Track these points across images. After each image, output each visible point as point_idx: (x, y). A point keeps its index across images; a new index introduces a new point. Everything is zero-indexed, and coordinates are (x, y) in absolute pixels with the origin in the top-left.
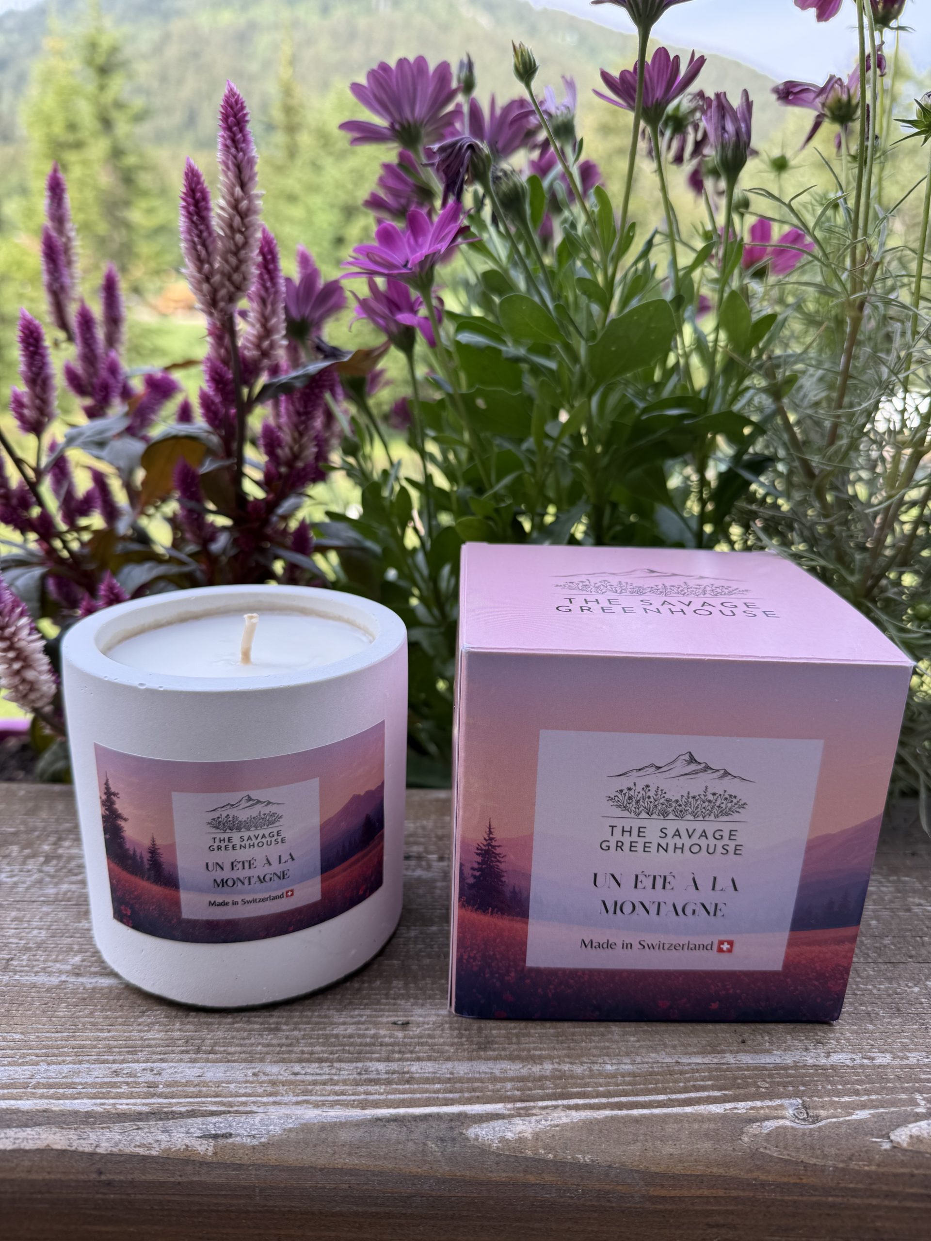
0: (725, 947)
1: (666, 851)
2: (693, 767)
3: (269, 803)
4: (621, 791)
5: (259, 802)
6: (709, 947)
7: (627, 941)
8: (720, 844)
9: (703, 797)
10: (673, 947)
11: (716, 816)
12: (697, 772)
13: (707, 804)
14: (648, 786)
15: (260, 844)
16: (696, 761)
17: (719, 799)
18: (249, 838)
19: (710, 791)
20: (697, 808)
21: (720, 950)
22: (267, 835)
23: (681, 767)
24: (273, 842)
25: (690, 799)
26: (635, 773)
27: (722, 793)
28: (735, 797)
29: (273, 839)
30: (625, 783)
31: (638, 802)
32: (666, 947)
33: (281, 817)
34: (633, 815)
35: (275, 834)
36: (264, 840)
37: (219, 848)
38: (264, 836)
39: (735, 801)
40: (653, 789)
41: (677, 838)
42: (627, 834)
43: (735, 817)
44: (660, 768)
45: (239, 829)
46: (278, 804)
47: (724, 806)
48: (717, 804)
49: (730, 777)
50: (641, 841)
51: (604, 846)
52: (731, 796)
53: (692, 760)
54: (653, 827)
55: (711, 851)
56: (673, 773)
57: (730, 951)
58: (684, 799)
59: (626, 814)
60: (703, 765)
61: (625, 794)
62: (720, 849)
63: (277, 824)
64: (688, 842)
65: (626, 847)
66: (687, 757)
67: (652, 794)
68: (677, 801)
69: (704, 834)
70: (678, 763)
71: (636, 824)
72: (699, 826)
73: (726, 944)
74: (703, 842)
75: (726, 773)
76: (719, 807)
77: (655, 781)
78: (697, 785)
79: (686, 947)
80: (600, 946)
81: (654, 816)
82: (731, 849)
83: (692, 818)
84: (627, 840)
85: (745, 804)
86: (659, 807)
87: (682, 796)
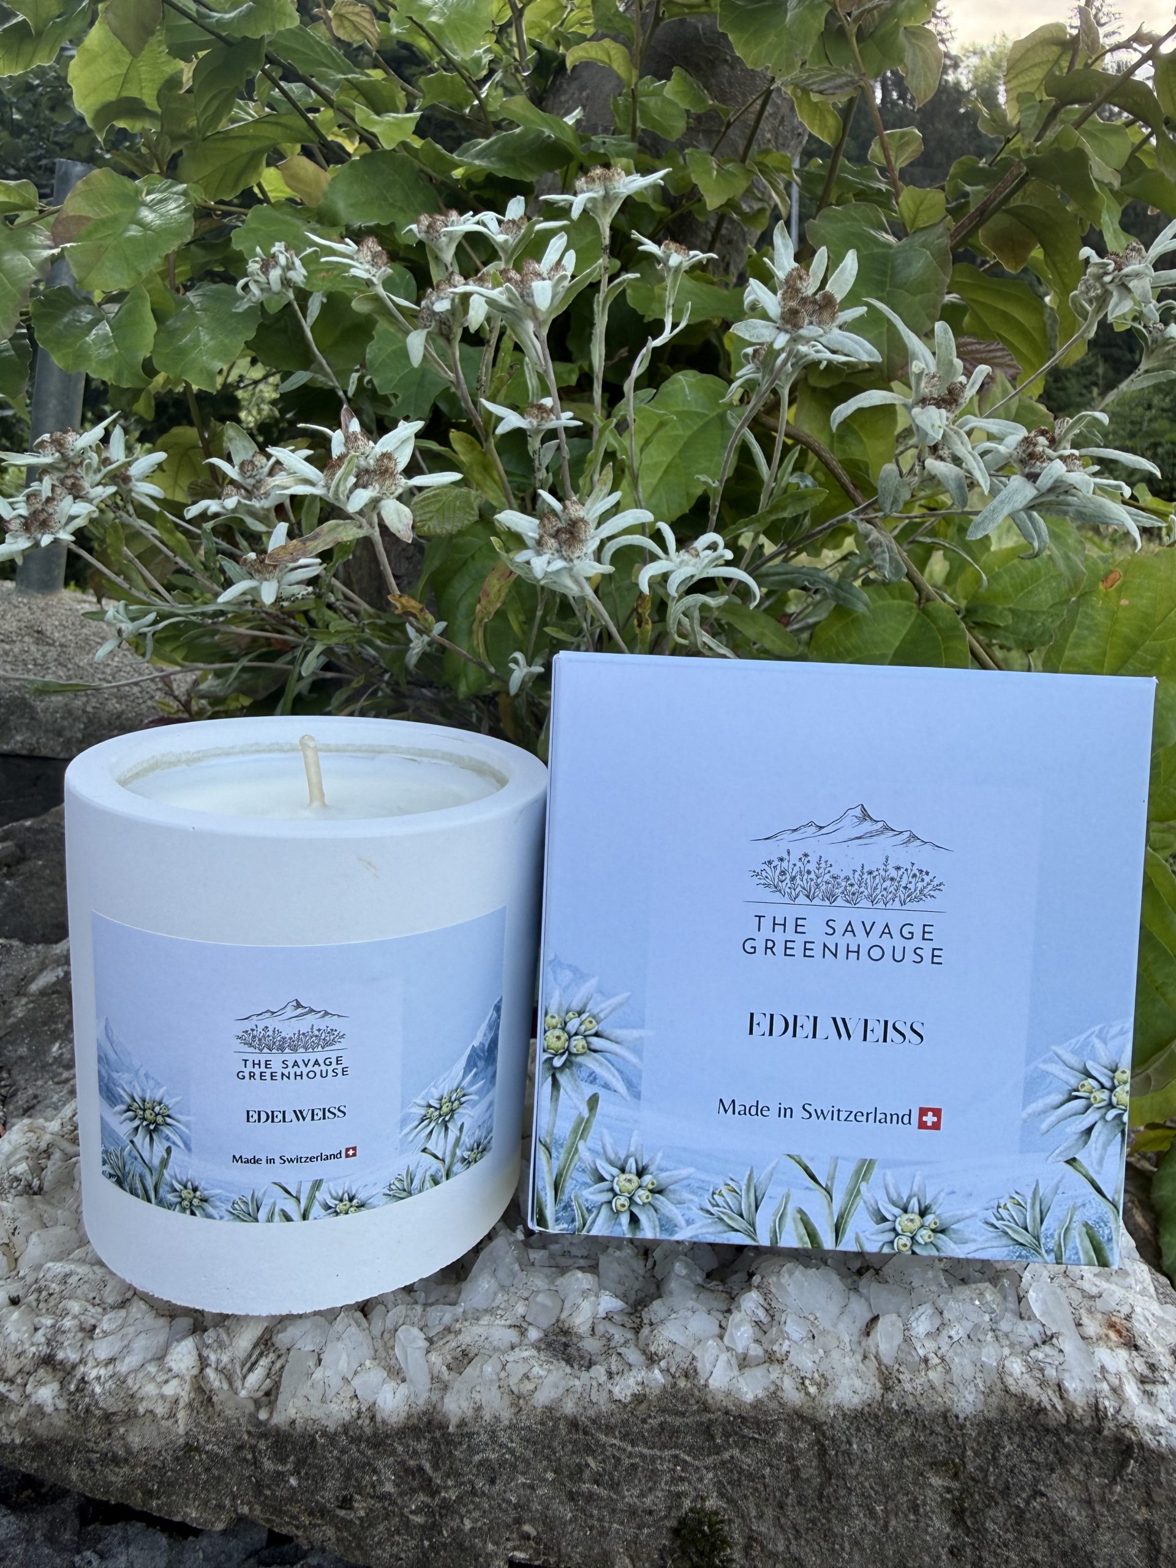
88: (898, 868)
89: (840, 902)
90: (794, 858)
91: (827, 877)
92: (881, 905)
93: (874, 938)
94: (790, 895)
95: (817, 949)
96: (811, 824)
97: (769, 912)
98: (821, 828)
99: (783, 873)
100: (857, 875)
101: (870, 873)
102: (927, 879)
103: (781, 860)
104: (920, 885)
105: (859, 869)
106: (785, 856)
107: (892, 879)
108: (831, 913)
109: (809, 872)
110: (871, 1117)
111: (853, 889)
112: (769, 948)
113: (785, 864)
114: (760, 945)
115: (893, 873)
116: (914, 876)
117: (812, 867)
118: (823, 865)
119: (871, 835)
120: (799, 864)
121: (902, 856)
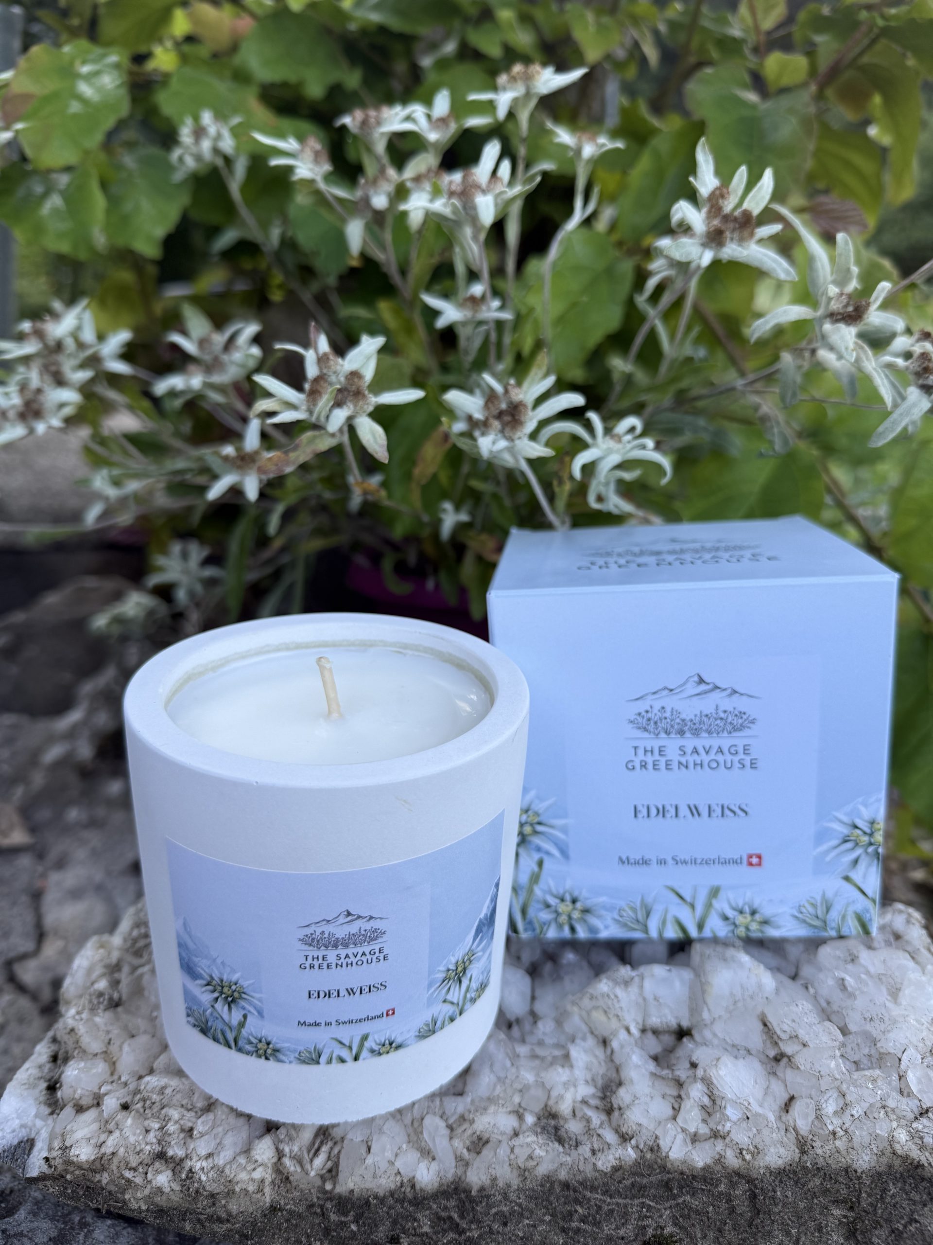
88: (725, 712)
89: (688, 735)
90: (656, 710)
91: (678, 720)
92: (715, 735)
93: (712, 756)
94: (654, 733)
95: (675, 765)
96: (665, 688)
97: (641, 744)
98: (671, 690)
99: (649, 720)
100: (697, 718)
101: (707, 716)
102: (745, 717)
103: (647, 712)
104: (740, 721)
105: (698, 713)
106: (649, 709)
107: (722, 719)
108: (682, 742)
109: (666, 718)
110: (717, 861)
111: (695, 727)
112: (644, 765)
113: (649, 715)
114: (638, 766)
115: (722, 715)
116: (736, 715)
117: (668, 714)
118: (675, 713)
119: (705, 692)
120: (659, 714)
121: (728, 704)
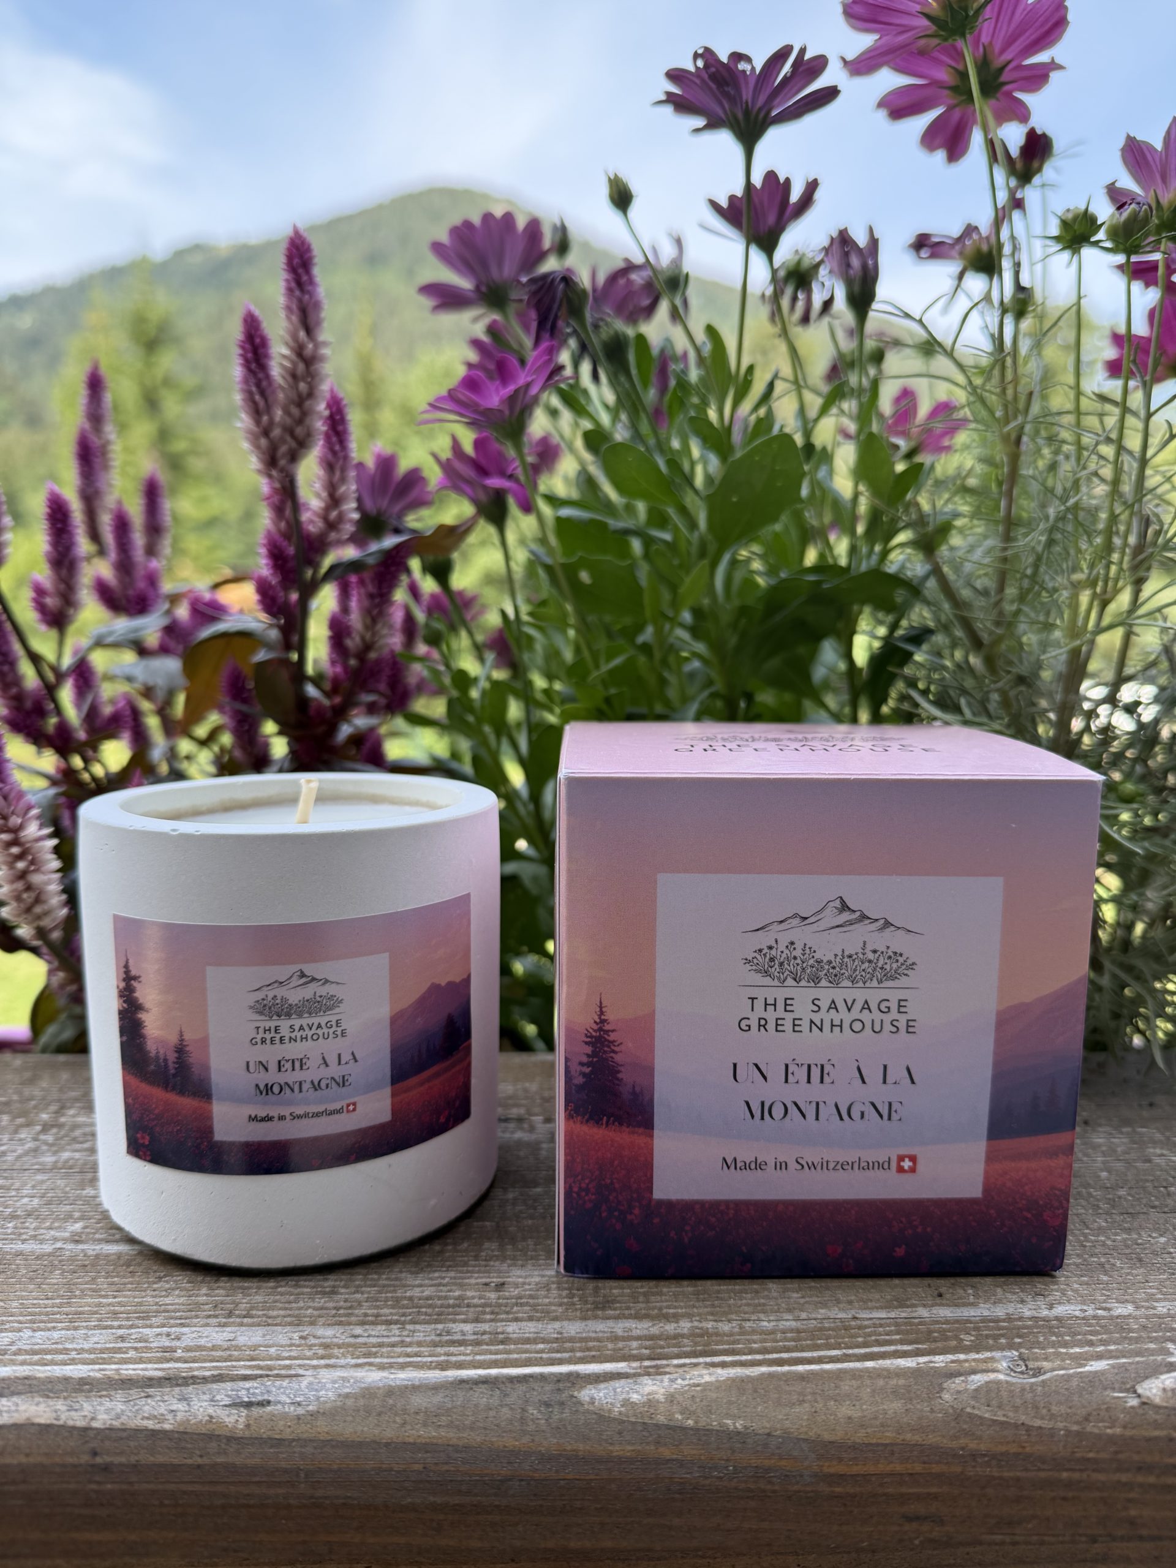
0: (907, 1164)
1: (821, 1030)
2: (846, 916)
3: (327, 981)
4: (760, 951)
5: (314, 979)
6: (886, 1166)
7: (781, 1159)
8: (887, 1018)
9: (861, 956)
10: (839, 1167)
11: (880, 982)
12: (851, 923)
13: (867, 964)
14: (792, 943)
15: (315, 1037)
16: (849, 909)
17: (881, 958)
18: (301, 1028)
19: (869, 947)
20: (855, 970)
21: (901, 1170)
22: (323, 1025)
23: (831, 918)
24: (331, 1036)
25: (846, 960)
26: (775, 927)
27: (884, 950)
28: (901, 955)
29: (331, 1031)
30: (764, 940)
31: (781, 964)
32: (831, 1166)
33: (341, 1002)
34: (776, 983)
35: (334, 1023)
36: (320, 1032)
37: (263, 1041)
38: (319, 1026)
39: (901, 960)
40: (799, 946)
41: (833, 1011)
42: (770, 1008)
43: (903, 981)
44: (806, 918)
45: (289, 1015)
46: (338, 983)
47: (888, 967)
48: (880, 965)
49: (892, 928)
50: (789, 1017)
51: (743, 1024)
52: (895, 953)
53: (844, 907)
54: (803, 996)
55: (877, 1028)
56: (823, 925)
57: (913, 1170)
58: (838, 959)
59: (767, 981)
60: (858, 914)
61: (765, 955)
62: (888, 1027)
63: (337, 1010)
64: (848, 1018)
65: (771, 1026)
66: (838, 904)
67: (798, 953)
68: (830, 962)
69: (866, 1006)
70: (828, 912)
71: (781, 994)
72: (859, 995)
73: (907, 1160)
74: (866, 1016)
75: (887, 924)
76: (882, 968)
77: (802, 935)
78: (853, 940)
79: (856, 1166)
80: (746, 1166)
81: (803, 983)
82: (902, 1025)
83: (850, 984)
84: (771, 1016)
85: (914, 964)
86: (808, 971)
87: (836, 955)
